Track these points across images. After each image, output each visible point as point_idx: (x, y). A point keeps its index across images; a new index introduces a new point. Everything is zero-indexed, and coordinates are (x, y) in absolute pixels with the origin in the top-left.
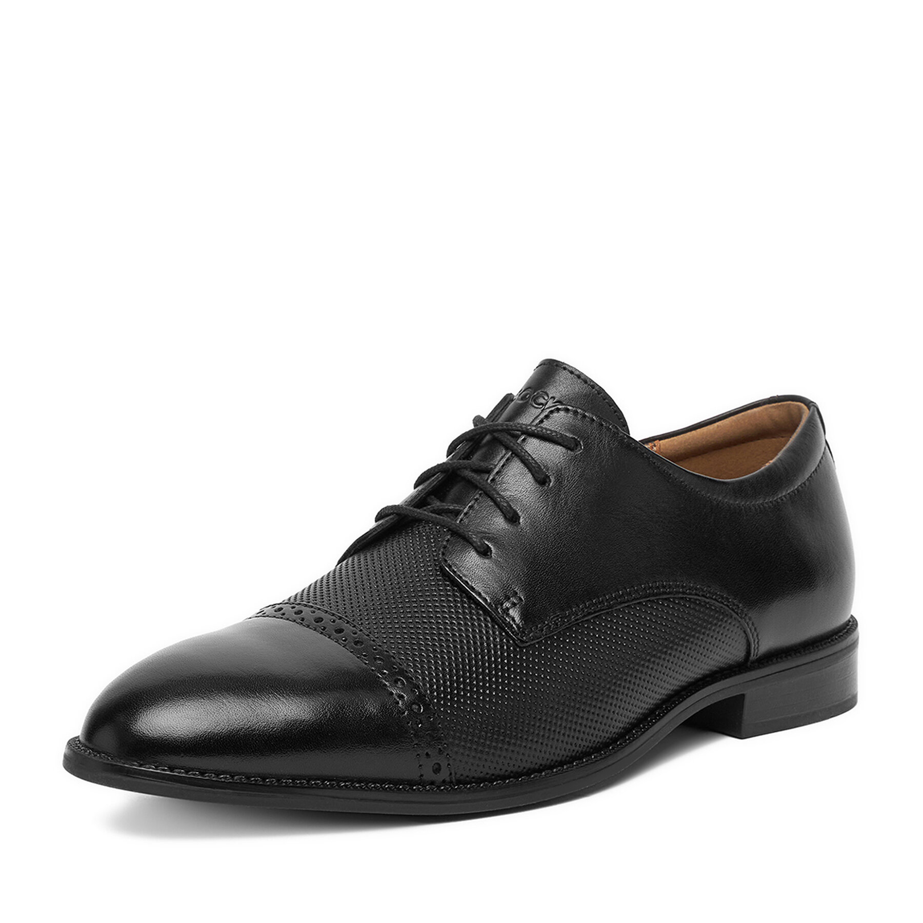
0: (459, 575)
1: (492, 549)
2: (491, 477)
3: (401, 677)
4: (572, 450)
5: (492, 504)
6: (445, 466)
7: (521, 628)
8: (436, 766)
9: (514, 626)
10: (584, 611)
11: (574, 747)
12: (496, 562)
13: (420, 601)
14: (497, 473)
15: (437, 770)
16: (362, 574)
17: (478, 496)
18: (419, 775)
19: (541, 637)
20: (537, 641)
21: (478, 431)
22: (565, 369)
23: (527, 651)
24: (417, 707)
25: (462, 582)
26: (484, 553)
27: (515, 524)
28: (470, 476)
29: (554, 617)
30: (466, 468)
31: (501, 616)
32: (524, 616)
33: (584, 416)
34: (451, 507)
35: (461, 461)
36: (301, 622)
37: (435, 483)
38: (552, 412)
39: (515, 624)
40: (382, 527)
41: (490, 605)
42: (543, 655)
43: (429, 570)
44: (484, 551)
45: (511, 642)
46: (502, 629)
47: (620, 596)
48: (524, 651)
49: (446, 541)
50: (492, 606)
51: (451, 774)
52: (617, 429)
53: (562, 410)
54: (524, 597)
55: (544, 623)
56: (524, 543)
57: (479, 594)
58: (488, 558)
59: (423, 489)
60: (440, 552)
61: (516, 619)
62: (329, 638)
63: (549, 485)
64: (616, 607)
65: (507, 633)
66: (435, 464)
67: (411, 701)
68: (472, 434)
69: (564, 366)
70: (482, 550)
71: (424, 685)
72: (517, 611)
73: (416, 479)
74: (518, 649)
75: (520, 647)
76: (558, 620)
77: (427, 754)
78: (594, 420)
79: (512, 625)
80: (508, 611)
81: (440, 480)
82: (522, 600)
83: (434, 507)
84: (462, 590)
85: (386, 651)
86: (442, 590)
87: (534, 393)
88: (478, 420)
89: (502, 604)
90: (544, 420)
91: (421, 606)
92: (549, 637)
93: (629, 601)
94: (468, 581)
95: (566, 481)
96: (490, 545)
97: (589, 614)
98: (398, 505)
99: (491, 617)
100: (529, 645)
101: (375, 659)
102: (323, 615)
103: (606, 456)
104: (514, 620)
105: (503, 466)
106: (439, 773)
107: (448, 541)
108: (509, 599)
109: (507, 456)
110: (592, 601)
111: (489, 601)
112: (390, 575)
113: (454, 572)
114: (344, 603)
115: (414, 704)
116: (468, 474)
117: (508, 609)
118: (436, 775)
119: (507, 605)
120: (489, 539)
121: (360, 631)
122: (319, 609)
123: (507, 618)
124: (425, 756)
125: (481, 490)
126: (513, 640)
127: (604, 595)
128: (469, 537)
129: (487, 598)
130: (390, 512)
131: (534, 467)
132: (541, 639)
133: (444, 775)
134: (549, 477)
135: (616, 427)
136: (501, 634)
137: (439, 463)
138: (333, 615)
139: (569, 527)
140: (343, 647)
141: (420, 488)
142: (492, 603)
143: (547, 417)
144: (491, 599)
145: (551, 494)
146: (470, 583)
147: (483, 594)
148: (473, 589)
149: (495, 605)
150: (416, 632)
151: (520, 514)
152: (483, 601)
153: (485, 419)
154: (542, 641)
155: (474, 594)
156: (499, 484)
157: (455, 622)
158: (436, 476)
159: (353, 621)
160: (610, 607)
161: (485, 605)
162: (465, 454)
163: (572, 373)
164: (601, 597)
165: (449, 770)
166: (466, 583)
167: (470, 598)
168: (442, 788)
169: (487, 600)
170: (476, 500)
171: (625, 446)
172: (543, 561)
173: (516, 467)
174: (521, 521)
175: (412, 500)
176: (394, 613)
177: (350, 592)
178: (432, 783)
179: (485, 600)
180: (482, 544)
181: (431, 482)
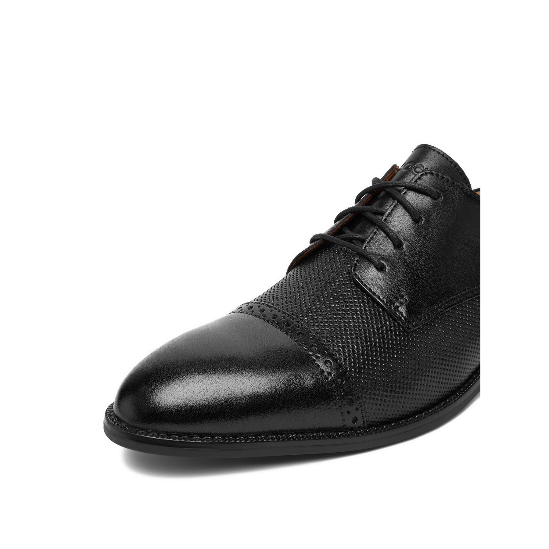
0: (365, 285)
1: (386, 266)
2: (384, 218)
3: (330, 359)
4: (436, 199)
5: (385, 236)
6: (353, 210)
7: (407, 319)
8: (355, 418)
9: (402, 318)
10: (445, 305)
11: (439, 393)
12: (389, 275)
13: (341, 302)
14: (388, 215)
15: (355, 420)
16: (303, 283)
17: (375, 230)
18: (343, 425)
19: (420, 325)
20: (418, 327)
21: (376, 187)
22: (434, 150)
23: (412, 335)
24: (341, 380)
25: (368, 289)
26: (381, 269)
27: (400, 249)
28: (371, 217)
29: (427, 311)
30: (368, 211)
31: (394, 312)
32: (408, 311)
33: (443, 178)
34: (358, 237)
35: (364, 206)
36: (263, 318)
37: (347, 220)
38: (422, 175)
39: (403, 317)
40: (313, 248)
41: (386, 305)
42: (422, 336)
43: (346, 280)
44: (381, 267)
45: (401, 329)
46: (395, 320)
47: (467, 294)
48: (410, 334)
49: (356, 261)
50: (387, 305)
51: (364, 422)
52: (464, 185)
53: (429, 174)
54: (408, 298)
55: (421, 315)
56: (407, 262)
57: (379, 297)
58: (384, 273)
59: (339, 223)
60: (352, 269)
61: (403, 313)
62: (281, 330)
63: (422, 222)
64: (464, 301)
65: (398, 323)
66: (347, 208)
67: (336, 377)
68: (371, 189)
69: (434, 148)
70: (380, 267)
71: (346, 363)
72: (404, 308)
73: (335, 218)
74: (406, 334)
75: (407, 332)
76: (430, 312)
77: (348, 412)
78: (449, 180)
79: (401, 318)
80: (398, 308)
81: (350, 218)
82: (407, 300)
83: (347, 236)
84: (368, 295)
85: (319, 340)
86: (355, 294)
87: (414, 165)
88: (375, 180)
89: (394, 304)
90: (418, 180)
91: (341, 306)
92: (425, 324)
93: (472, 296)
94: (371, 288)
95: (432, 220)
96: (385, 264)
97: (449, 307)
98: (324, 234)
99: (387, 313)
100: (413, 331)
101: (312, 346)
102: (277, 313)
103: (457, 203)
104: (402, 314)
105: (392, 210)
106: (356, 422)
107: (357, 261)
108: (398, 300)
109: (394, 204)
110: (450, 298)
111: (385, 302)
112: (321, 284)
113: (362, 282)
114: (291, 303)
115: (338, 378)
116: (370, 215)
117: (398, 307)
118: (354, 424)
119: (397, 304)
120: (384, 259)
121: (301, 325)
122: (275, 308)
123: (398, 313)
124: (347, 413)
125: (378, 226)
126: (403, 328)
127: (457, 294)
128: (371, 258)
129: (384, 300)
130: (318, 238)
131: (412, 212)
132: (420, 326)
133: (360, 423)
134: (422, 218)
135: (462, 184)
136: (394, 324)
137: (350, 207)
138: (284, 313)
139: (435, 250)
140: (290, 337)
141: (337, 223)
142: (388, 304)
143: (419, 178)
144: (387, 300)
145: (423, 229)
146: (372, 290)
147: (381, 297)
148: (374, 294)
149: (389, 304)
150: (339, 325)
151: (403, 242)
152: (382, 302)
153: (380, 180)
154: (420, 327)
155: (375, 297)
156: (390, 222)
157: (364, 317)
158: (347, 215)
159: (297, 317)
160: (461, 301)
161: (383, 305)
162: (367, 202)
163: (439, 153)
164: (455, 295)
165: (363, 420)
166: (370, 290)
167: (373, 300)
168: (358, 432)
169: (384, 301)
170: (375, 233)
171: (468, 196)
172: (419, 273)
173: (400, 210)
174: (404, 247)
175: (332, 230)
176: (324, 311)
177: (295, 296)
178: (352, 429)
179: (383, 301)
180: (379, 263)
181: (344, 219)
